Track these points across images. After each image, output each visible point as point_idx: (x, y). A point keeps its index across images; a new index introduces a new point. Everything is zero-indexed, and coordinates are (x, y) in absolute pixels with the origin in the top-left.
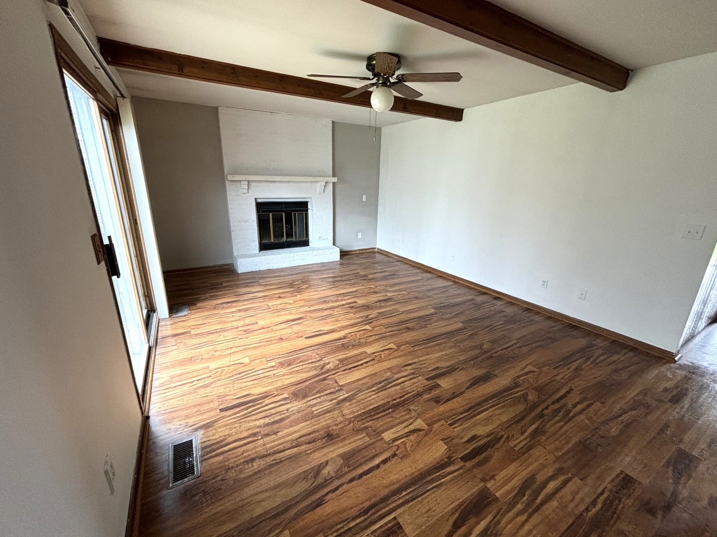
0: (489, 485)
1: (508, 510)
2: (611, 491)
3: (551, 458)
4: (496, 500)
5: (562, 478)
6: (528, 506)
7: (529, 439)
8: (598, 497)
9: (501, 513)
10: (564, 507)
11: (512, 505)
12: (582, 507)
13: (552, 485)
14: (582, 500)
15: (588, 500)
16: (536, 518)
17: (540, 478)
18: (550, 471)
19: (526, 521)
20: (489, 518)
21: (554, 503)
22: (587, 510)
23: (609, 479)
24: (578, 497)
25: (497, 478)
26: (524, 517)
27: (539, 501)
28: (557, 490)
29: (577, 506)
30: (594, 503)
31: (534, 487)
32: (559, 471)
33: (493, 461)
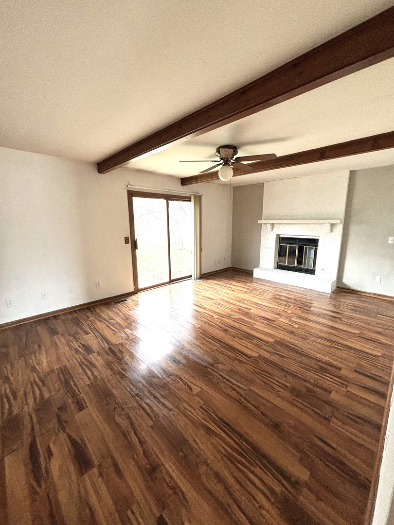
0: (96, 354)
1: (83, 357)
2: (78, 395)
3: (105, 376)
4: (88, 355)
5: (92, 377)
6: (83, 363)
7: (118, 371)
8: (77, 388)
9: (83, 355)
10: (78, 374)
11: (85, 359)
12: (75, 380)
13: (89, 373)
14: (78, 381)
15: (77, 383)
16: (78, 365)
17: (94, 370)
18: (96, 373)
19: (78, 361)
20: (83, 352)
21: (81, 371)
22: (74, 381)
23: (85, 398)
24: (80, 380)
25: (98, 356)
26: (79, 361)
27: (84, 367)
28: (86, 374)
29: (77, 378)
30: (76, 386)
31: (90, 367)
32: (95, 377)
33: (107, 356)
